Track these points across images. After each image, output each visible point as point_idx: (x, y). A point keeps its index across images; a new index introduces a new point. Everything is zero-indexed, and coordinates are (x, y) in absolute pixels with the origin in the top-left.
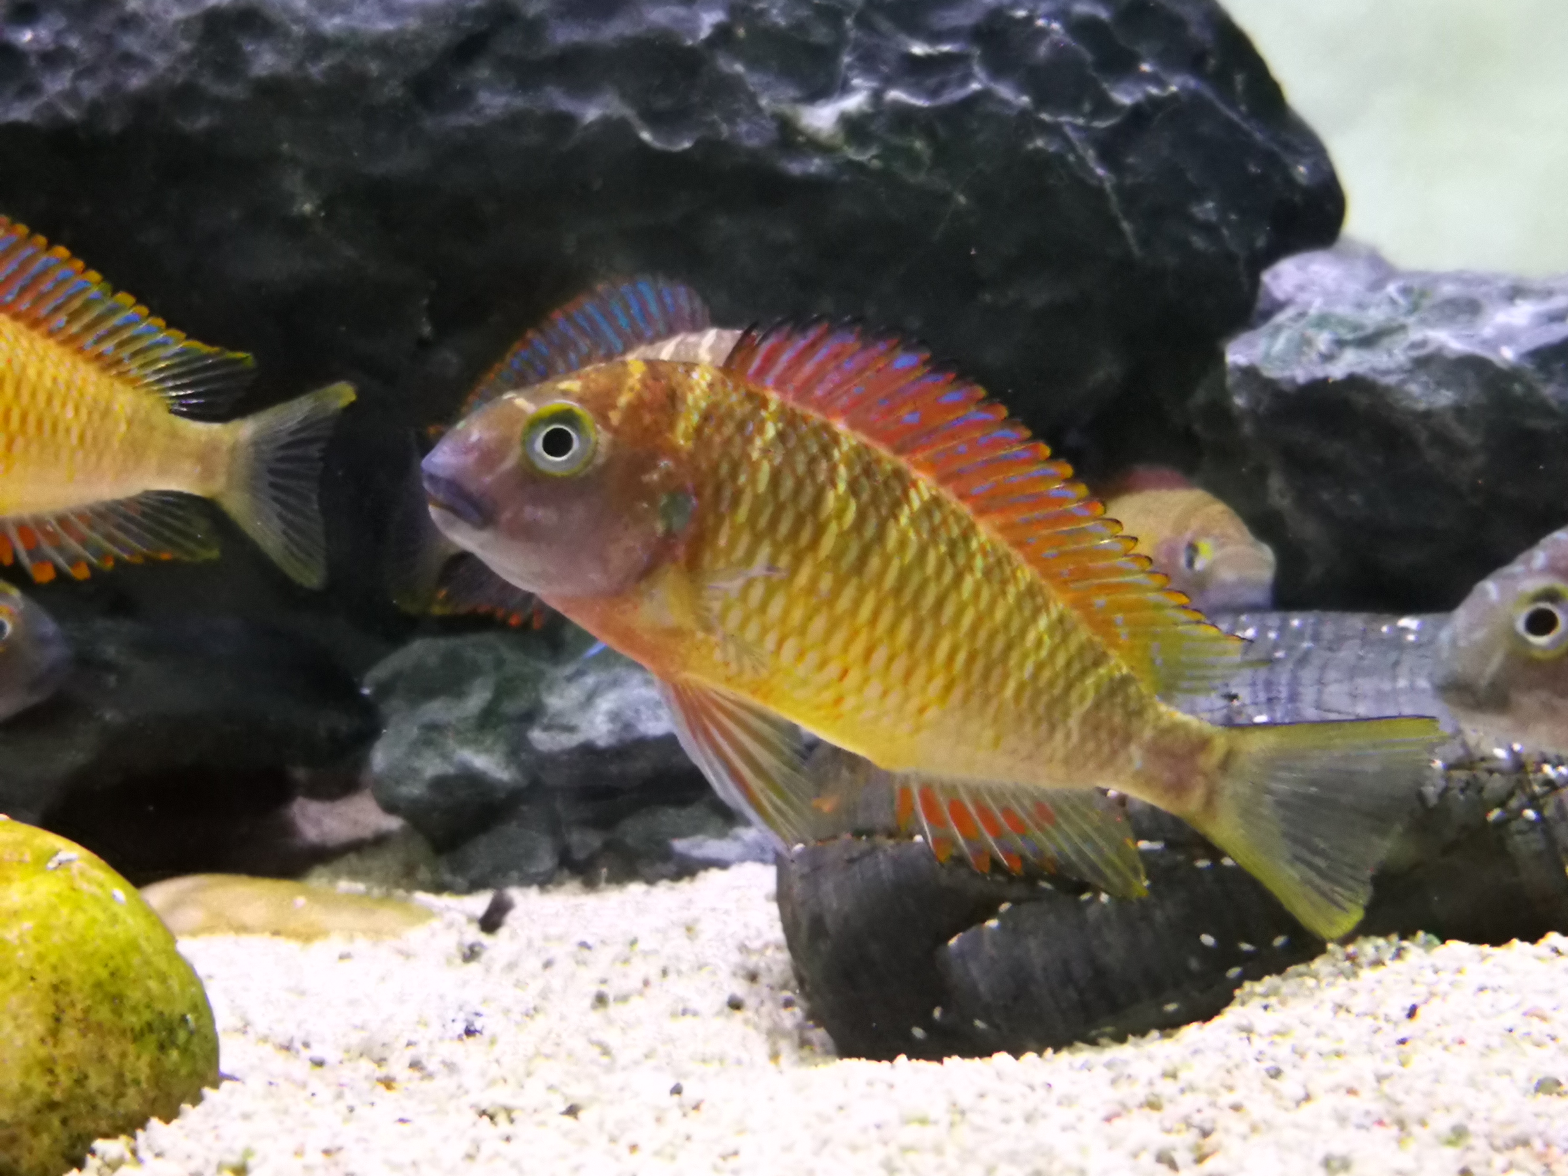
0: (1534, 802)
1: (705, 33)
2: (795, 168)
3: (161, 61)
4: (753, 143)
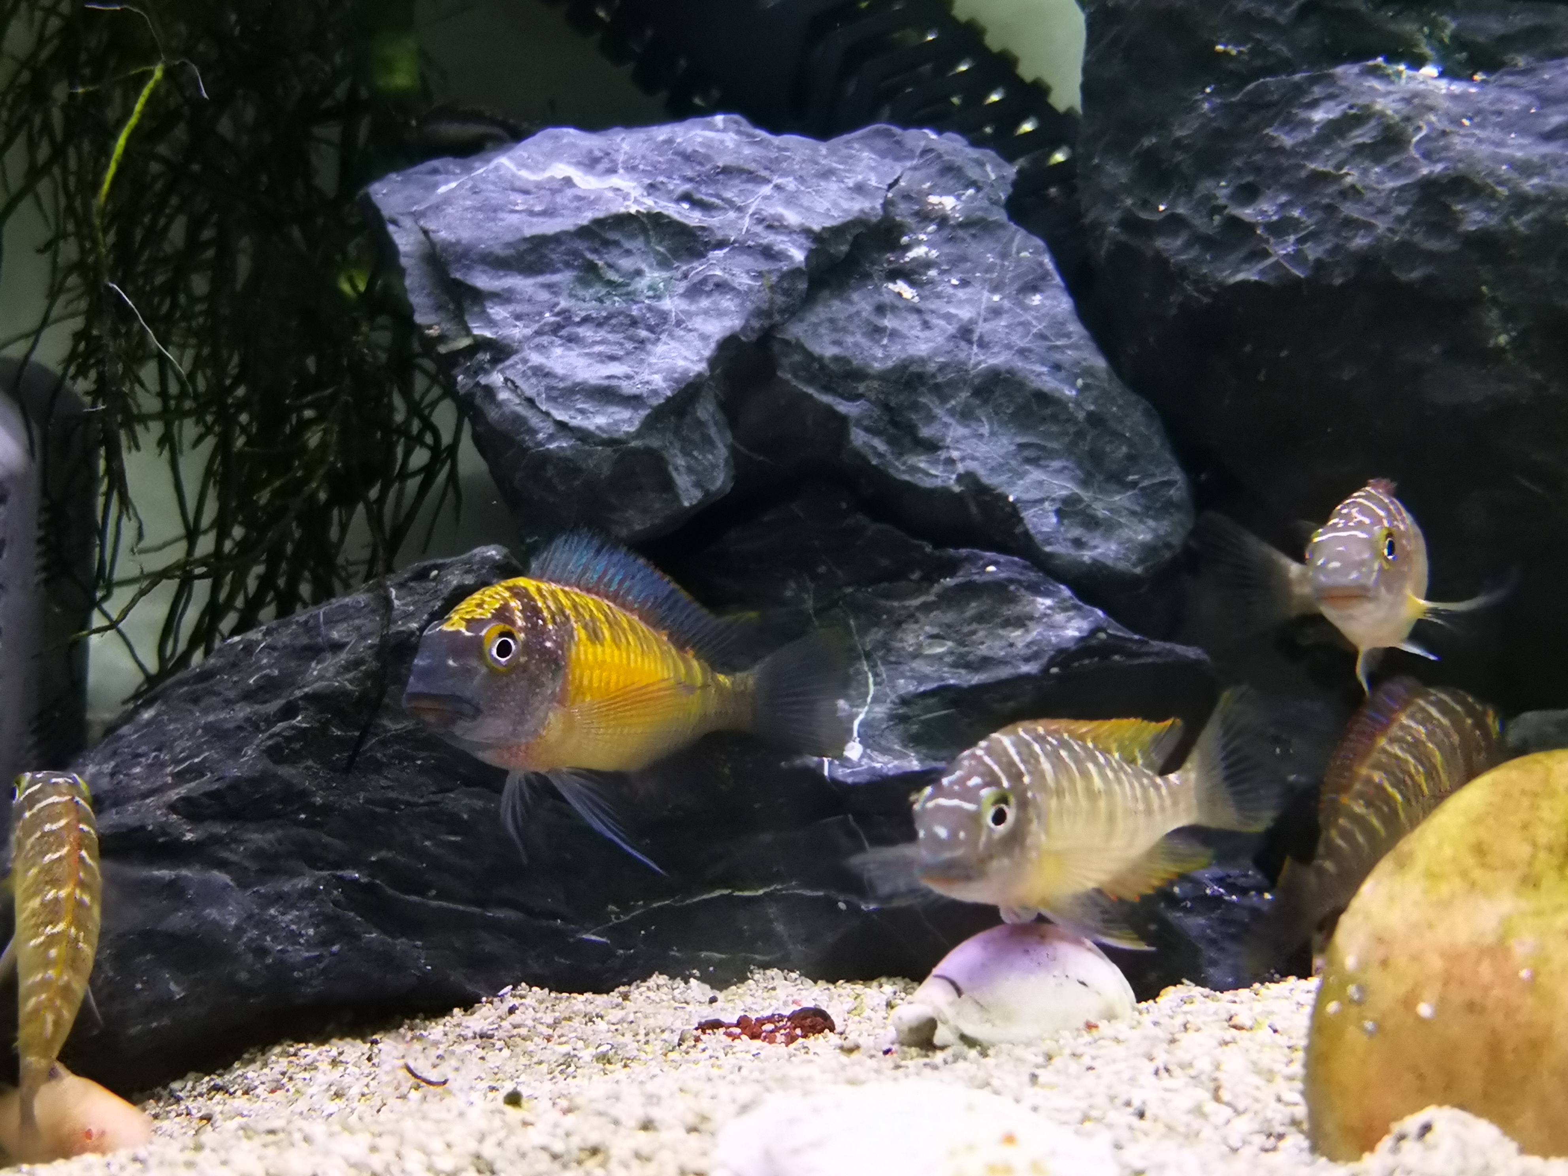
3: (1381, 225)
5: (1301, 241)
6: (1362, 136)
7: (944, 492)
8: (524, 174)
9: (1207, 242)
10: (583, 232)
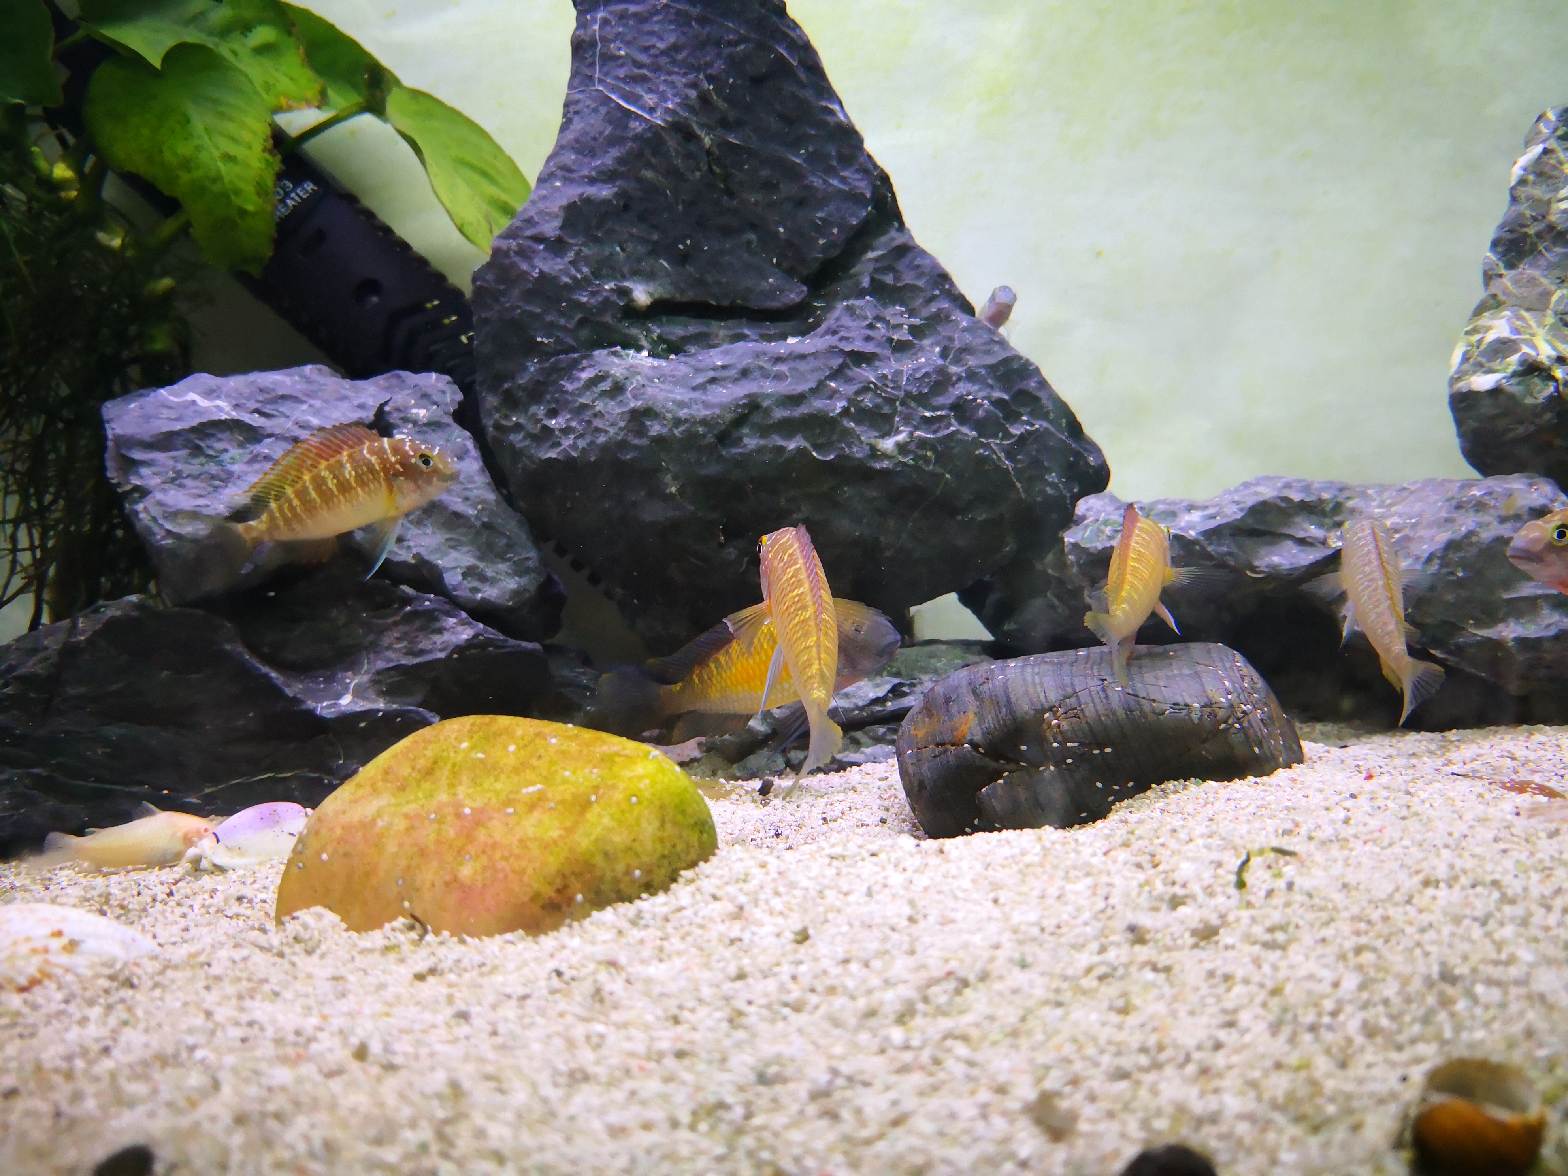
0: (1238, 720)
1: (838, 410)
2: (878, 466)
3: (612, 431)
4: (859, 455)
5: (576, 438)
6: (605, 386)
7: (405, 564)
8: (172, 398)
9: (535, 438)
10: (193, 430)
